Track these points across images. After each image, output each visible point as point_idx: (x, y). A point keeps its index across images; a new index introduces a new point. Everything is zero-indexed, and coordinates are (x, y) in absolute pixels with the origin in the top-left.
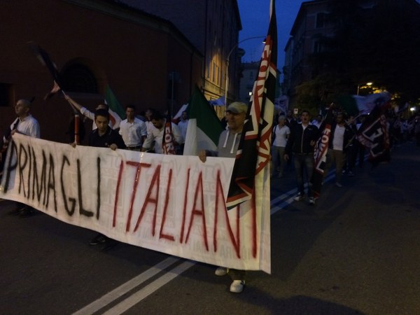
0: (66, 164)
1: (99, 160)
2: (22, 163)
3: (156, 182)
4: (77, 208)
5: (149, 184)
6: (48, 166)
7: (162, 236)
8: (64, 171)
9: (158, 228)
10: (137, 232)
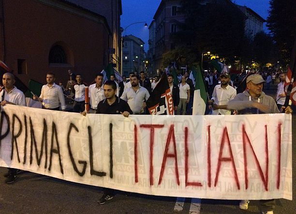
0: (73, 130)
1: (111, 125)
2: (16, 132)
3: (172, 139)
4: (88, 169)
5: (165, 142)
6: (50, 133)
7: (187, 184)
8: (71, 136)
9: (182, 178)
10: (161, 184)
